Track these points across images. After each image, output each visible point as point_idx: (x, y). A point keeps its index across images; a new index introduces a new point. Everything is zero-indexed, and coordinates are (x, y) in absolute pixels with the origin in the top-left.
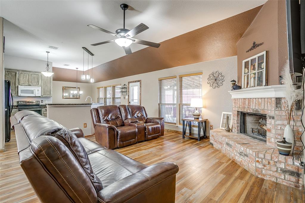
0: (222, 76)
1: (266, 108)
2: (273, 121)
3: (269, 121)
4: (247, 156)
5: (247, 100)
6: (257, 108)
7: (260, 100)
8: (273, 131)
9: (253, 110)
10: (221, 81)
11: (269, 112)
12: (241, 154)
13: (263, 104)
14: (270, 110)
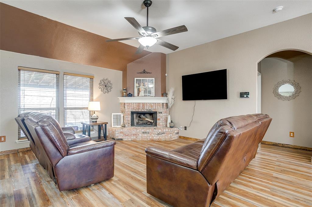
0: (111, 84)
1: (157, 108)
2: (161, 115)
3: (158, 115)
4: (164, 133)
5: (142, 104)
6: (150, 108)
7: (152, 104)
8: (161, 119)
9: (147, 110)
10: (110, 88)
11: (159, 110)
12: (158, 134)
13: (154, 106)
14: (159, 109)
